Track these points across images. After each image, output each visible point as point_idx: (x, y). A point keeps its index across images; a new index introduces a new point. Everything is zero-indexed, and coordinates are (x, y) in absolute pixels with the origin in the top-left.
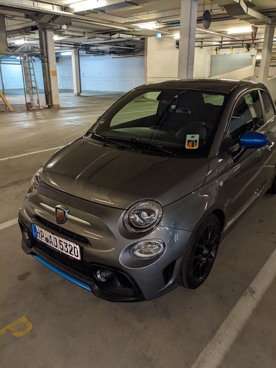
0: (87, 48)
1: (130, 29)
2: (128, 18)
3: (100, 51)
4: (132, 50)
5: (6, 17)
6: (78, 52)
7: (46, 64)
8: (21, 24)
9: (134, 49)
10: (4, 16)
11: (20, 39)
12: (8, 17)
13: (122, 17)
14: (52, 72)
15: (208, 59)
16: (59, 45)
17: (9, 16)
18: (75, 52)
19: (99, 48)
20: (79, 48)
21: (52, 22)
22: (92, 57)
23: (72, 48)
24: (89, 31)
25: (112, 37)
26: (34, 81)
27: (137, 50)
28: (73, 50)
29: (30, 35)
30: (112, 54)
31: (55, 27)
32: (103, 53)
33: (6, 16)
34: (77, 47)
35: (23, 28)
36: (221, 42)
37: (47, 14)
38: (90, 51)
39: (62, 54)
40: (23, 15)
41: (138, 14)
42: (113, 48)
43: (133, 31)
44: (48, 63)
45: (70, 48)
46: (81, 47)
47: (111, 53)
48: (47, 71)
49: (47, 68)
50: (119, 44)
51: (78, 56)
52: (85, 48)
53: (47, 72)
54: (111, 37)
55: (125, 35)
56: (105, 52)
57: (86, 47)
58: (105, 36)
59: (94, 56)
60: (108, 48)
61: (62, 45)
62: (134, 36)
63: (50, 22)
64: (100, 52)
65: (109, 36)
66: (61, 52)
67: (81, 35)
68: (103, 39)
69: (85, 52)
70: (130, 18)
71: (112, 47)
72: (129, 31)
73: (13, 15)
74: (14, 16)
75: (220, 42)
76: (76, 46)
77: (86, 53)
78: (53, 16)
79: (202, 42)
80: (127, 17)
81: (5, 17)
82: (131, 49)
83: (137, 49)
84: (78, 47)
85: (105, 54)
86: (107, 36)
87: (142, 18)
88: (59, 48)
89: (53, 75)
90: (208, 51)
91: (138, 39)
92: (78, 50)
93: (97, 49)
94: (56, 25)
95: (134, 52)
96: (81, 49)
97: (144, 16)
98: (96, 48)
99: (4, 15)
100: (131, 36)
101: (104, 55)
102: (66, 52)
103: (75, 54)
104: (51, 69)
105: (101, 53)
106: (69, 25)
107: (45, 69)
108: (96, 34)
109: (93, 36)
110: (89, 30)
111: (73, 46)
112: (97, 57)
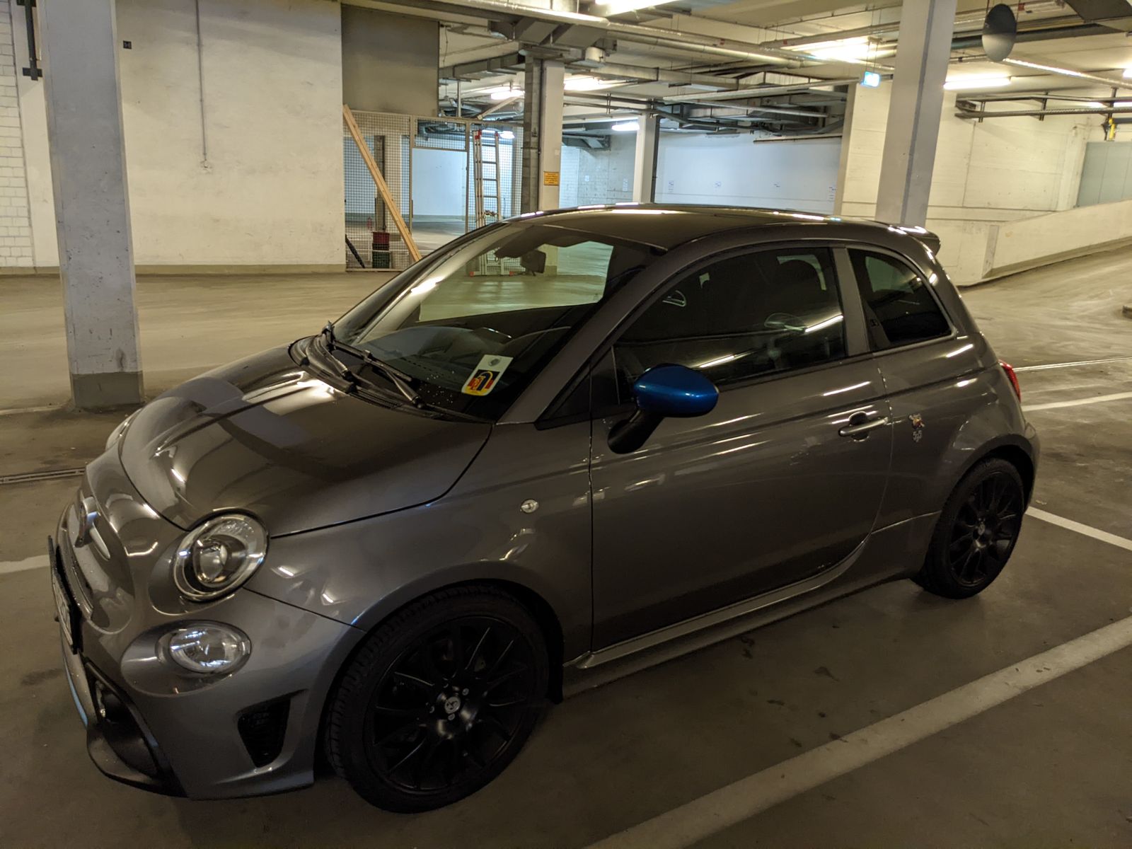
0: (683, 112)
1: (791, 61)
2: (775, 28)
3: (721, 121)
4: (820, 123)
5: (446, 26)
6: (658, 122)
7: (533, 152)
8: (491, 46)
9: (824, 119)
10: (439, 24)
11: (502, 84)
12: (450, 26)
13: (758, 27)
14: (546, 174)
15: (1074, 154)
16: (605, 103)
17: (451, 24)
18: (648, 121)
19: (718, 113)
20: (660, 112)
21: (554, 42)
22: (702, 137)
23: (640, 112)
24: (676, 65)
25: (742, 81)
26: (495, 197)
27: (833, 121)
28: (643, 117)
29: (515, 74)
30: (759, 129)
31: (566, 56)
32: (732, 127)
33: (446, 24)
34: (654, 109)
35: (499, 57)
36: (1111, 102)
37: (538, 20)
38: (690, 122)
39: (616, 128)
40: (485, 22)
41: (804, 18)
42: (758, 115)
43: (802, 66)
44: (539, 150)
45: (633, 111)
46: (668, 110)
47: (755, 127)
48: (533, 170)
49: (533, 163)
50: (775, 104)
51: (656, 133)
52: (678, 112)
53: (533, 175)
54: (738, 82)
55: (783, 76)
56: (740, 124)
57: (682, 110)
58: (720, 79)
59: (708, 134)
60: (741, 113)
61: (613, 104)
62: (812, 80)
63: (547, 39)
64: (723, 125)
65: (734, 81)
66: (614, 123)
67: (646, 77)
68: (716, 89)
69: (678, 124)
70: (781, 28)
71: (754, 112)
72: (789, 67)
73: (462, 23)
74: (467, 25)
75: (1104, 102)
76: (654, 107)
77: (681, 126)
78: (555, 27)
79: (1044, 101)
80: (773, 26)
81: (442, 26)
82: (817, 118)
83: (833, 117)
84: (659, 108)
85: (739, 130)
86: (729, 79)
87: (818, 27)
88: (604, 110)
89: (547, 182)
90: (1075, 127)
91: (827, 88)
92: (658, 118)
93: (711, 117)
94: (567, 49)
95: (824, 126)
96: (667, 116)
97: (821, 22)
98: (708, 112)
99: (439, 22)
100: (806, 80)
101: (736, 133)
102: (629, 121)
103: (648, 128)
104: (546, 166)
105: (723, 128)
106: (611, 51)
107: (529, 167)
108: (693, 75)
109: (684, 81)
110: (674, 65)
111: (644, 107)
112: (715, 139)
